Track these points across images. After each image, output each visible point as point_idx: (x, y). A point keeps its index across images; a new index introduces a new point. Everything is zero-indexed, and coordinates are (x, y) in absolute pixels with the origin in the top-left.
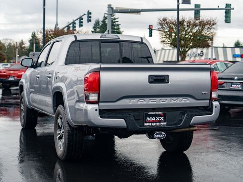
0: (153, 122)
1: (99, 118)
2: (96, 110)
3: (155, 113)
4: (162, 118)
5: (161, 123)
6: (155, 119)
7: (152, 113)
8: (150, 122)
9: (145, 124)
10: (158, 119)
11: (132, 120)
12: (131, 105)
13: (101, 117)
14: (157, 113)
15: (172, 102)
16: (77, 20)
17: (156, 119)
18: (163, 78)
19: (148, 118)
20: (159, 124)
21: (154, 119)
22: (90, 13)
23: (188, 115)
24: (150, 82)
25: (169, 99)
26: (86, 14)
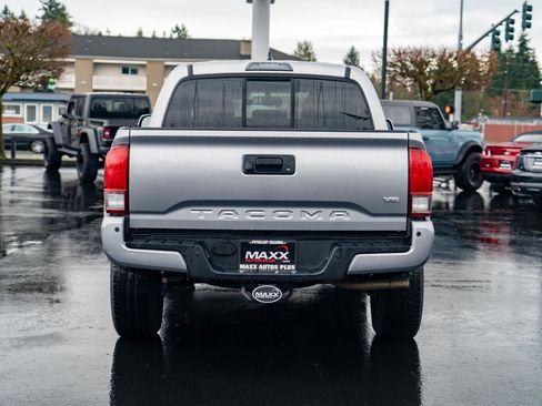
0: (263, 262)
1: (124, 246)
2: (117, 230)
3: (266, 242)
4: (284, 255)
5: (282, 266)
6: (266, 257)
7: (260, 242)
8: (253, 262)
9: (242, 266)
10: (274, 255)
11: (198, 256)
12: (202, 221)
13: (128, 246)
14: (272, 242)
15: (305, 218)
16: (500, 24)
17: (269, 255)
18: (278, 162)
19: (248, 253)
20: (276, 267)
21: (264, 255)
22: (530, 9)
23: (340, 250)
24: (247, 172)
25: (297, 210)
26: (521, 9)
